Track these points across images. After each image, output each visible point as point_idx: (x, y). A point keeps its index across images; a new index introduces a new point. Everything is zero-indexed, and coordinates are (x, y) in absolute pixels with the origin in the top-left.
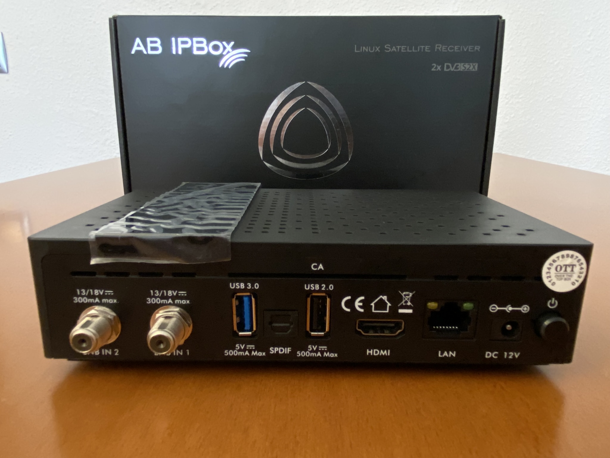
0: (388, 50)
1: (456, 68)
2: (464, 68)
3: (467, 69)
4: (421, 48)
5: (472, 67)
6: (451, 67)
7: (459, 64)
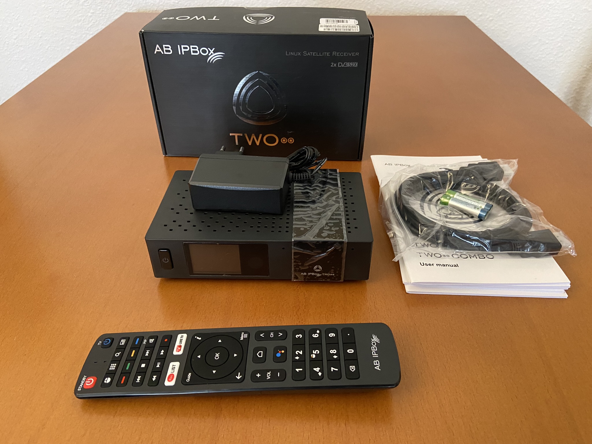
0: (306, 54)
1: (345, 65)
2: (349, 65)
3: (351, 65)
4: (324, 54)
5: (354, 64)
6: (342, 64)
7: (347, 63)
